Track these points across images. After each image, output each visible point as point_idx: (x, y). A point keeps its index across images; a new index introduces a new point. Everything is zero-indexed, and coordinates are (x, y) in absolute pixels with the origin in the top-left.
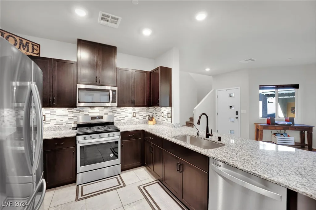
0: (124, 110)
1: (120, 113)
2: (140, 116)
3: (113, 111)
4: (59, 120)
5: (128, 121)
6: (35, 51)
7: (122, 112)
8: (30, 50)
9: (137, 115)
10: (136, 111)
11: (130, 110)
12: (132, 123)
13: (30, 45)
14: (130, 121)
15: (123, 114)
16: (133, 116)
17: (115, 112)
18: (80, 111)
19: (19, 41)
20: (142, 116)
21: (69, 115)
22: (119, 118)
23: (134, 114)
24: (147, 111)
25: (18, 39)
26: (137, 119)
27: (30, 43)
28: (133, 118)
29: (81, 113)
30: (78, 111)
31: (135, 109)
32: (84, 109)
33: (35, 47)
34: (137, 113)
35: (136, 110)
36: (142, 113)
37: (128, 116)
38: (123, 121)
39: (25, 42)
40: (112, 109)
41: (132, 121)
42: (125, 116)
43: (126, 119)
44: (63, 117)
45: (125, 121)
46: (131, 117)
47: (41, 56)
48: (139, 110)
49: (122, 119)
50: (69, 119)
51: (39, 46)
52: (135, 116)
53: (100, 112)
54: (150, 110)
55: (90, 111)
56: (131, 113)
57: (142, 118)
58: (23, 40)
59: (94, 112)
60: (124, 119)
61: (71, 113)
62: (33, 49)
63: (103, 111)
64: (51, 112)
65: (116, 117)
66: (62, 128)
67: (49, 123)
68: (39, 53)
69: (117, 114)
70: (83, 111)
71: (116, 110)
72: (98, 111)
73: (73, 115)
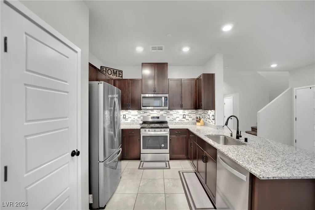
0: (175, 113)
1: (172, 115)
2: (189, 117)
3: (167, 113)
4: (132, 118)
6: (120, 76)
8: (118, 75)
9: (186, 117)
10: (186, 114)
11: (181, 112)
12: (182, 124)
13: (118, 72)
14: (180, 121)
15: (175, 116)
16: (183, 118)
17: (168, 113)
18: (145, 113)
19: (112, 71)
20: (192, 117)
21: (138, 115)
22: (172, 119)
23: (184, 116)
24: (196, 113)
25: (112, 70)
26: (186, 120)
27: (118, 71)
28: (183, 119)
29: (145, 114)
30: (143, 113)
32: (147, 111)
33: (120, 73)
34: (186, 115)
35: (186, 112)
36: (192, 115)
37: (179, 117)
39: (115, 71)
41: (182, 122)
42: (177, 117)
43: (178, 119)
44: (135, 116)
45: (176, 122)
47: (123, 78)
48: (188, 113)
49: (174, 120)
50: (138, 118)
51: (122, 72)
52: (185, 118)
53: (158, 113)
54: (199, 112)
55: (151, 113)
56: (182, 115)
57: (192, 120)
58: (114, 70)
59: (153, 114)
60: (176, 120)
61: (139, 114)
62: (119, 74)
63: (159, 113)
64: (129, 113)
65: (169, 117)
66: (134, 124)
67: (128, 120)
68: (122, 77)
69: (170, 115)
70: (146, 113)
71: (169, 113)
72: (156, 112)
73: (140, 115)
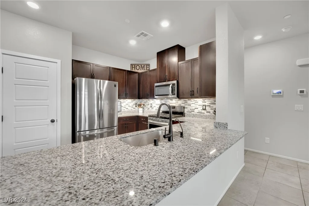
0: (194, 102)
1: (190, 105)
2: (211, 109)
4: (157, 107)
5: (198, 114)
7: (192, 103)
9: (207, 108)
10: (206, 104)
11: (200, 102)
12: (202, 117)
14: (199, 114)
15: (193, 106)
16: (203, 109)
17: (186, 103)
22: (190, 110)
23: (204, 107)
26: (207, 112)
28: (203, 111)
31: (205, 101)
34: (207, 106)
35: (207, 102)
37: (197, 108)
38: (193, 113)
40: (184, 101)
41: (201, 114)
42: (195, 108)
43: (196, 111)
45: (195, 114)
46: (201, 110)
48: (210, 103)
49: (192, 111)
52: (205, 109)
56: (201, 105)
59: (172, 103)
60: (194, 111)
63: (178, 102)
64: (154, 102)
65: (187, 108)
67: (153, 109)
69: (188, 105)
